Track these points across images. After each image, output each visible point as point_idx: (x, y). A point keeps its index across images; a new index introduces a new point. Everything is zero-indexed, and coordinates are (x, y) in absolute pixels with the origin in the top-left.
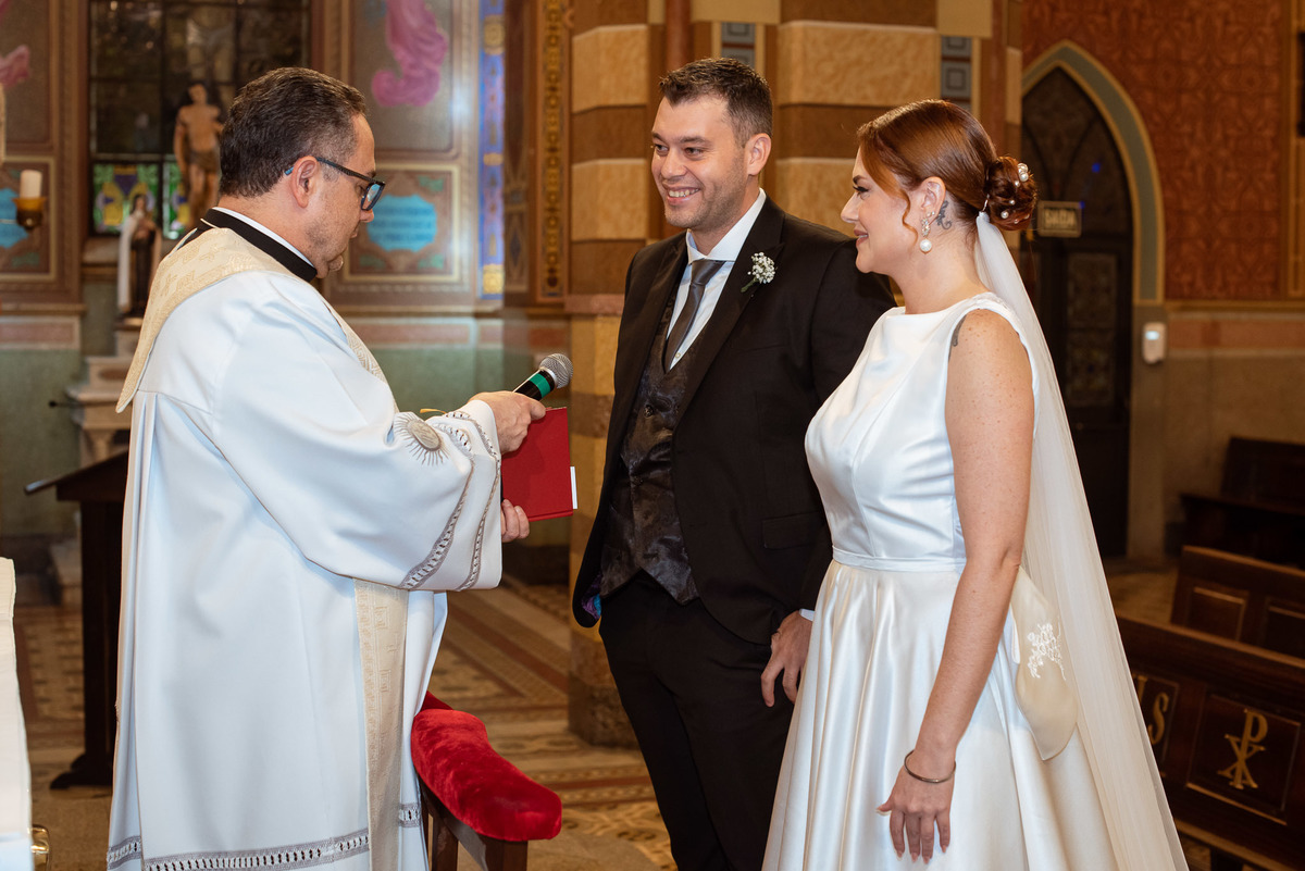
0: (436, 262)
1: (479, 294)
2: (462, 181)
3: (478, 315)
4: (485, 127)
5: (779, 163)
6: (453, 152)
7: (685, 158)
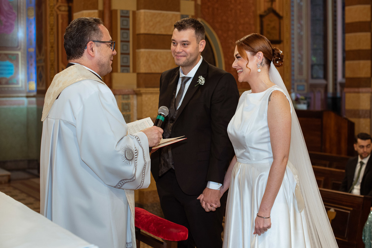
0: (14, 81)
1: (27, 90)
2: (22, 57)
3: (27, 97)
4: (29, 40)
5: (137, 51)
6: (19, 48)
7: (183, 47)
